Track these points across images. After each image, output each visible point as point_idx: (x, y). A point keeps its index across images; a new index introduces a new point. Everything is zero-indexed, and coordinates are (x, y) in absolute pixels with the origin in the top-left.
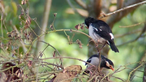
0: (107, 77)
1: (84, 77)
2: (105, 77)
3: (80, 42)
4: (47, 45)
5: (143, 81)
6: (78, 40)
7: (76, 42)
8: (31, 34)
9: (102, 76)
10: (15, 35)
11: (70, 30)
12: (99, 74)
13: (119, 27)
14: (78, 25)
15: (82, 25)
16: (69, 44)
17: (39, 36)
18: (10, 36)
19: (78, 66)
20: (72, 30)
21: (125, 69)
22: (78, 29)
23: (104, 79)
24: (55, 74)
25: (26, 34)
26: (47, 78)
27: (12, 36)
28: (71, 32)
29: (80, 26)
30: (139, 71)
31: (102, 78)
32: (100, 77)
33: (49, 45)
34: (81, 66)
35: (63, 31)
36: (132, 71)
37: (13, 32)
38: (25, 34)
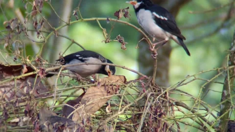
0: (166, 93)
1: (129, 94)
2: (163, 92)
3: (123, 39)
4: (71, 42)
5: (222, 97)
6: (119, 35)
7: (117, 39)
8: (43, 23)
9: (159, 91)
10: (17, 25)
11: (106, 19)
12: (154, 89)
13: (189, 13)
14: (119, 12)
15: (126, 10)
16: (106, 42)
17: (56, 29)
18: (8, 27)
19: (119, 76)
20: (109, 19)
21: (194, 80)
22: (119, 18)
23: (162, 96)
24: (84, 89)
25: (36, 24)
26: (72, 94)
27: (12, 27)
28: (108, 22)
29: (122, 12)
30: (216, 82)
31: (158, 95)
32: (154, 93)
33: (74, 42)
34: (125, 77)
35: (96, 20)
36: (204, 83)
37: (13, 20)
38: (34, 24)
